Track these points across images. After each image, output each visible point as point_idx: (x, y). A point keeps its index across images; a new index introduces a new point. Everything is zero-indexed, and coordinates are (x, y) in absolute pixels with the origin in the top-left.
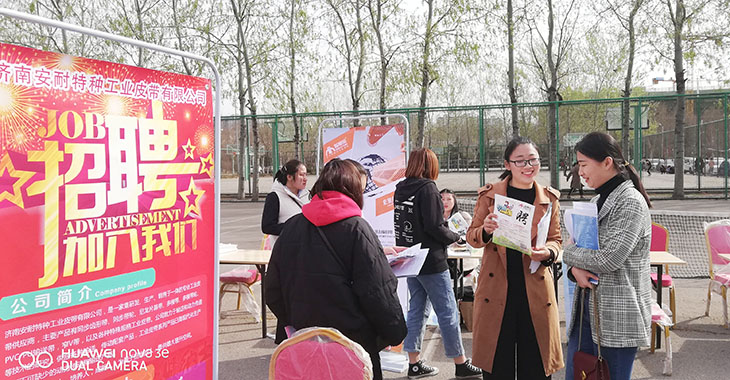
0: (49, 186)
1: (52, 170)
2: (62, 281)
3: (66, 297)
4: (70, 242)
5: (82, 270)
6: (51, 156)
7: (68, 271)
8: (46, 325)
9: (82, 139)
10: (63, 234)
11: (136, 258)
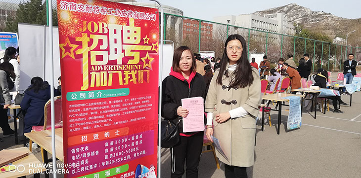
0: (84, 51)
1: (85, 45)
2: (90, 89)
3: (91, 95)
4: (93, 74)
5: (98, 85)
6: (85, 39)
7: (92, 85)
8: (84, 105)
9: (97, 33)
10: (90, 70)
11: (121, 83)
